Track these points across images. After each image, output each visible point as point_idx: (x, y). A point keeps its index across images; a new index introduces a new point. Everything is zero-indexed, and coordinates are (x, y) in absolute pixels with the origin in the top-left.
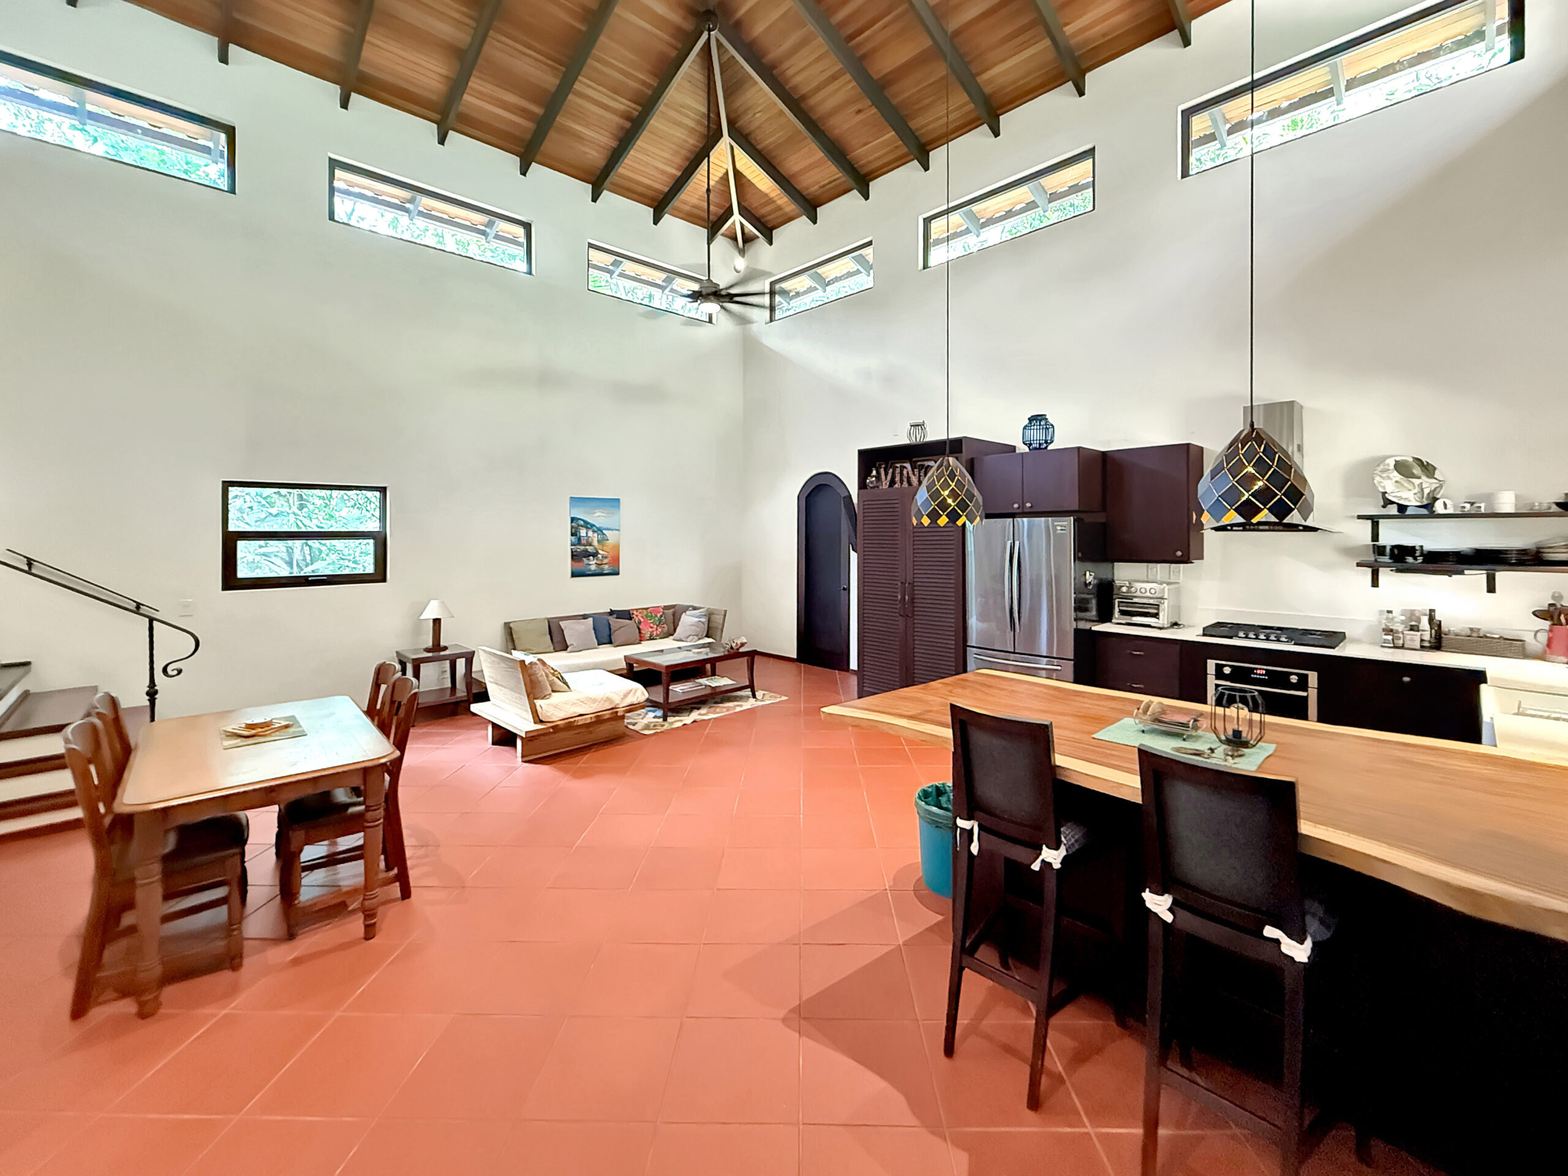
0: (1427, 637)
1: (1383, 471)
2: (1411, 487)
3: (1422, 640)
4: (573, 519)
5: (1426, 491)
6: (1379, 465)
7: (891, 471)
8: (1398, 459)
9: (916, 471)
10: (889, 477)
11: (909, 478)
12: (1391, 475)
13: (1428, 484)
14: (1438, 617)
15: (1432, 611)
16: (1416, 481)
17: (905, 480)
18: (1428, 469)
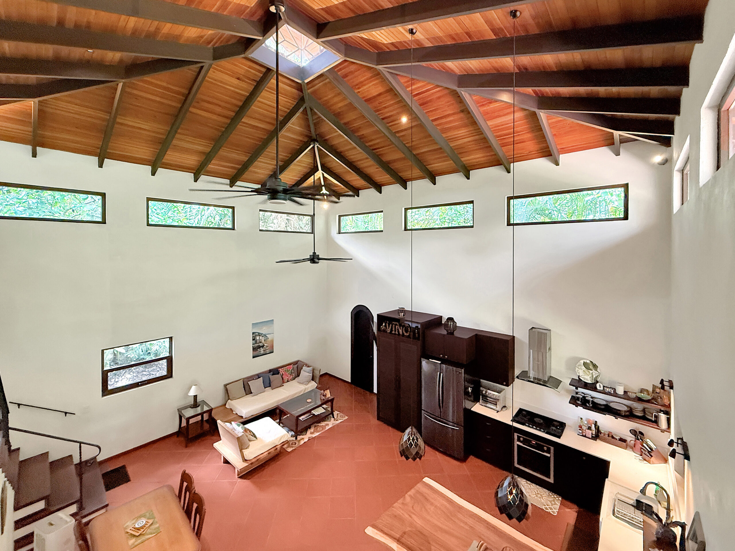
0: (594, 433)
1: (579, 365)
2: (589, 374)
3: (592, 434)
4: (253, 333)
5: (594, 377)
6: (577, 363)
7: (391, 325)
8: (585, 361)
9: (401, 328)
10: (390, 328)
11: (398, 330)
12: (582, 368)
13: (595, 373)
14: (598, 424)
15: (596, 422)
16: (591, 372)
17: (397, 330)
18: (595, 367)
